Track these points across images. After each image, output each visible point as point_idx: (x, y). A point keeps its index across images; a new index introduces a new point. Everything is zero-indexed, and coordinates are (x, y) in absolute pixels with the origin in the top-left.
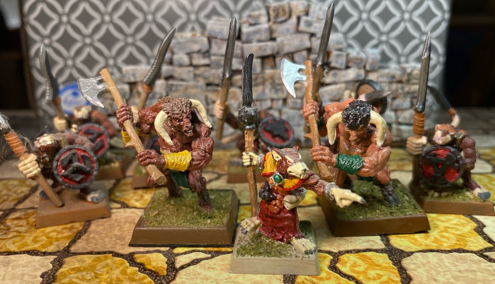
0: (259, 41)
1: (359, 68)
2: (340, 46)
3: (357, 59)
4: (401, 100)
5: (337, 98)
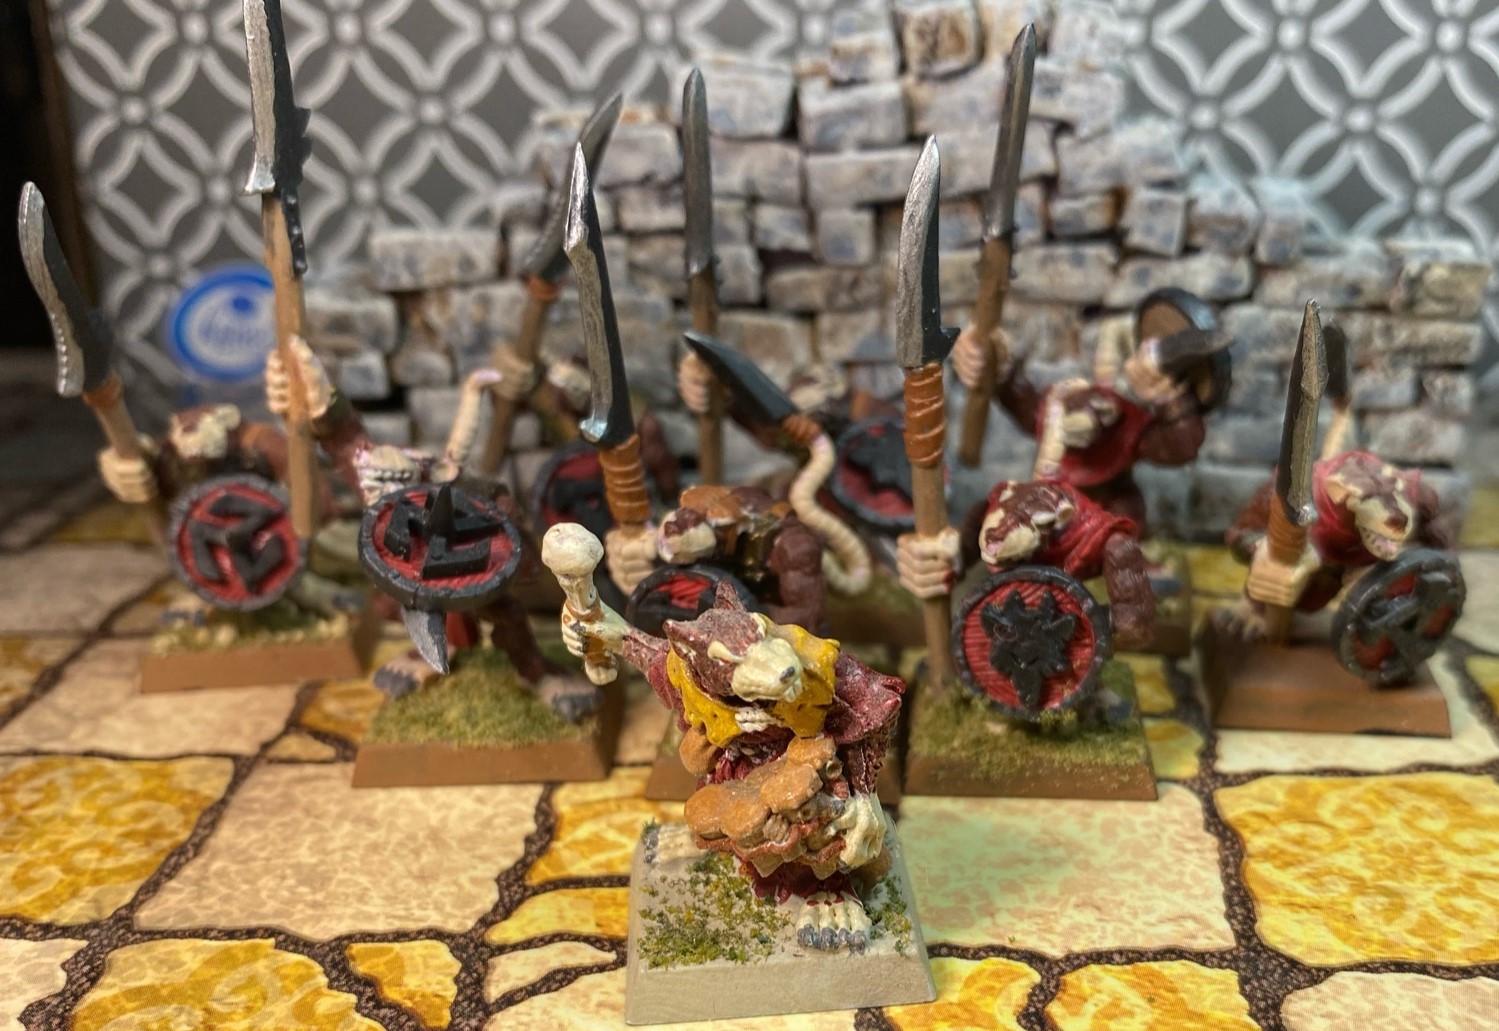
0: (866, 145)
1: (1233, 255)
2: (1163, 172)
3: (1221, 219)
4: (1380, 376)
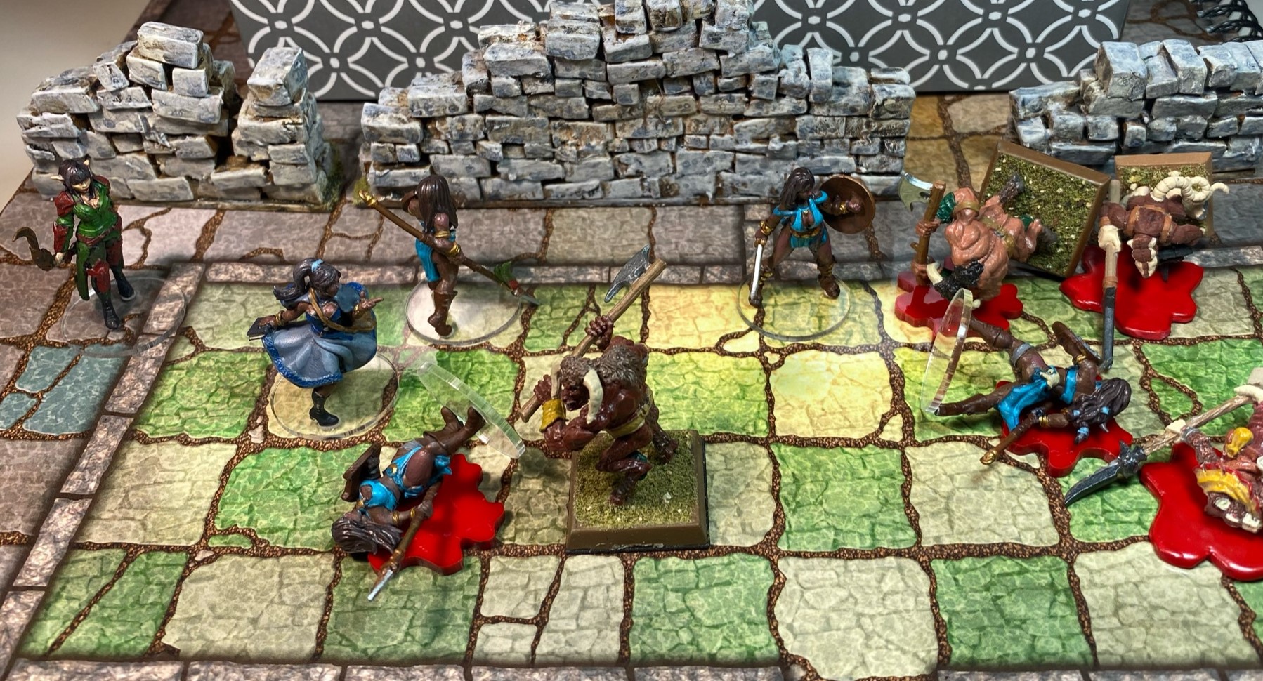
0: (633, 61)
1: (799, 99)
2: (768, 68)
3: (794, 86)
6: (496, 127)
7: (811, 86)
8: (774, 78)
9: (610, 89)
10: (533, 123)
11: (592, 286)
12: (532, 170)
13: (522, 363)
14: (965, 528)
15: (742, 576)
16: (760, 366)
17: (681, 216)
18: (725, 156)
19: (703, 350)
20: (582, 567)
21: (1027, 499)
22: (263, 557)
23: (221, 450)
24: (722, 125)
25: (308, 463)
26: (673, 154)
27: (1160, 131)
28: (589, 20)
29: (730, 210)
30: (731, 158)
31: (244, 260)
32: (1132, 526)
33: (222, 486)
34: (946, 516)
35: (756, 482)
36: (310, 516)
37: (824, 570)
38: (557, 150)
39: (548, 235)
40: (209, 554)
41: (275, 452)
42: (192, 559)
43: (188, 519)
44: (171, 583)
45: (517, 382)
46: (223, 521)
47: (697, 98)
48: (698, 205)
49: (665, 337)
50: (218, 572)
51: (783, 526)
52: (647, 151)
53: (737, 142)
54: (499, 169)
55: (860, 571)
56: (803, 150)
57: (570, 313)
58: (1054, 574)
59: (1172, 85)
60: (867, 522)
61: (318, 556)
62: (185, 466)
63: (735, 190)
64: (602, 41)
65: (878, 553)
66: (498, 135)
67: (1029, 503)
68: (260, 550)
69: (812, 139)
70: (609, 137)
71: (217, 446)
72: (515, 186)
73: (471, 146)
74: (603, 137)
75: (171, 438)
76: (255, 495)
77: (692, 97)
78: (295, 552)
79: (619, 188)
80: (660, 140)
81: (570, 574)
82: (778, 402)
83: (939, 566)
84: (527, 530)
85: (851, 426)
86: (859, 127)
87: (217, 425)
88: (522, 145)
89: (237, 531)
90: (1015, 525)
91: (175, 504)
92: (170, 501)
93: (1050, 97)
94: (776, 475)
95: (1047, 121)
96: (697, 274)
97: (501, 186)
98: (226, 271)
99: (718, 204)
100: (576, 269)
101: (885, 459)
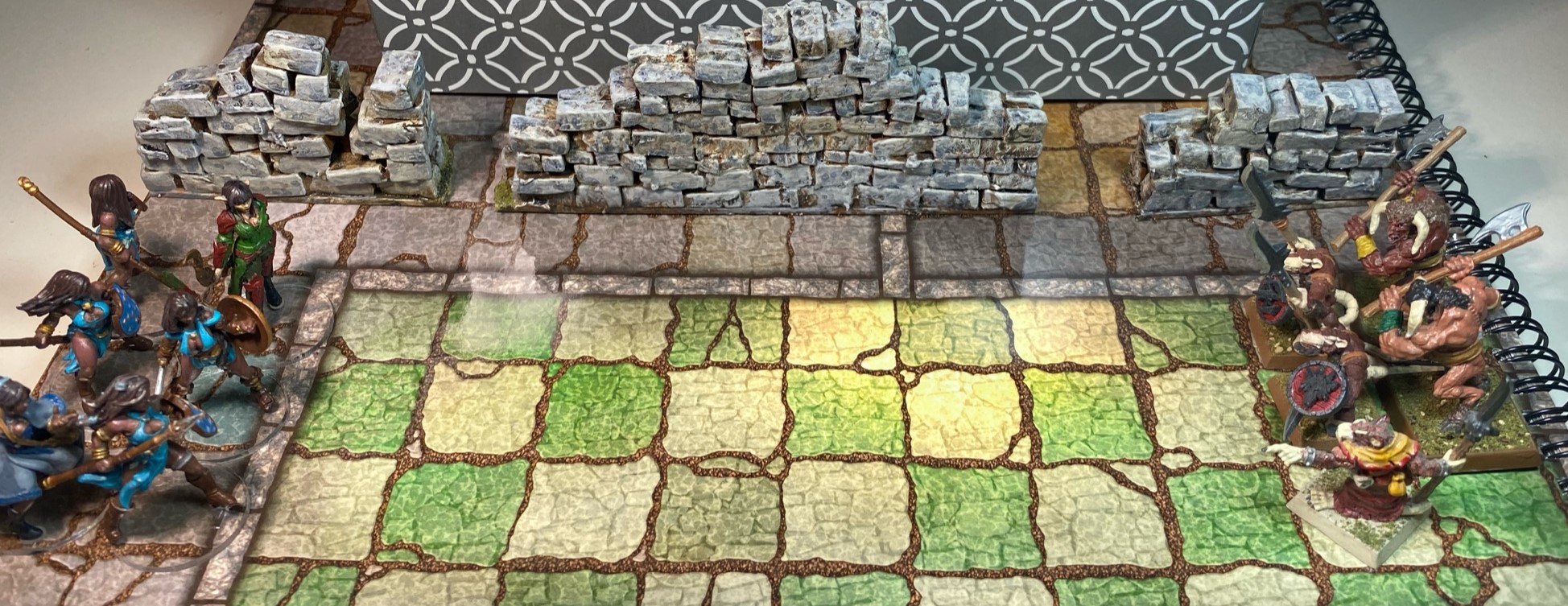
0: (778, 85)
2: (908, 94)
3: (932, 111)
5: (902, 153)
6: (642, 142)
7: (948, 112)
8: (913, 104)
9: (755, 109)
10: (678, 139)
11: (733, 298)
12: (674, 180)
13: (668, 379)
14: (1086, 549)
15: (881, 594)
16: (896, 384)
17: (819, 226)
18: (863, 171)
19: (841, 368)
20: (732, 584)
21: (1144, 522)
22: (430, 572)
23: (380, 465)
24: (861, 143)
25: (466, 480)
26: (812, 167)
27: (1282, 162)
28: (736, 45)
29: (866, 221)
30: (869, 173)
31: (386, 266)
32: (1239, 550)
33: (385, 502)
34: (1069, 538)
35: (893, 502)
36: (472, 532)
37: (957, 589)
38: (700, 163)
39: (688, 244)
40: (378, 569)
41: (434, 468)
42: (362, 574)
43: (355, 535)
44: (345, 597)
45: (664, 398)
46: (389, 537)
47: (838, 118)
48: (836, 215)
49: (804, 354)
50: (388, 587)
51: (919, 546)
52: (787, 164)
53: (876, 159)
54: (642, 179)
55: (989, 590)
56: (939, 168)
57: (712, 327)
58: (1167, 595)
59: (1294, 121)
60: (996, 543)
61: (483, 571)
62: (348, 481)
63: (871, 201)
64: (749, 67)
65: (1005, 573)
66: (643, 148)
67: (1146, 526)
68: (427, 565)
69: (948, 158)
70: (751, 151)
71: (376, 461)
72: (656, 194)
73: (616, 158)
74: (746, 151)
75: (331, 452)
76: (419, 510)
77: (833, 117)
78: (460, 567)
79: (758, 198)
80: (800, 154)
81: (721, 590)
82: (914, 422)
83: (1062, 586)
84: (679, 547)
85: (983, 448)
86: (994, 149)
87: (375, 439)
88: (667, 158)
89: (403, 546)
90: (1132, 547)
91: (342, 519)
92: (336, 516)
93: (1179, 124)
94: (912, 496)
95: (1174, 149)
96: (835, 288)
97: (643, 194)
98: (371, 279)
99: (854, 214)
100: (717, 280)
101: (1014, 481)
